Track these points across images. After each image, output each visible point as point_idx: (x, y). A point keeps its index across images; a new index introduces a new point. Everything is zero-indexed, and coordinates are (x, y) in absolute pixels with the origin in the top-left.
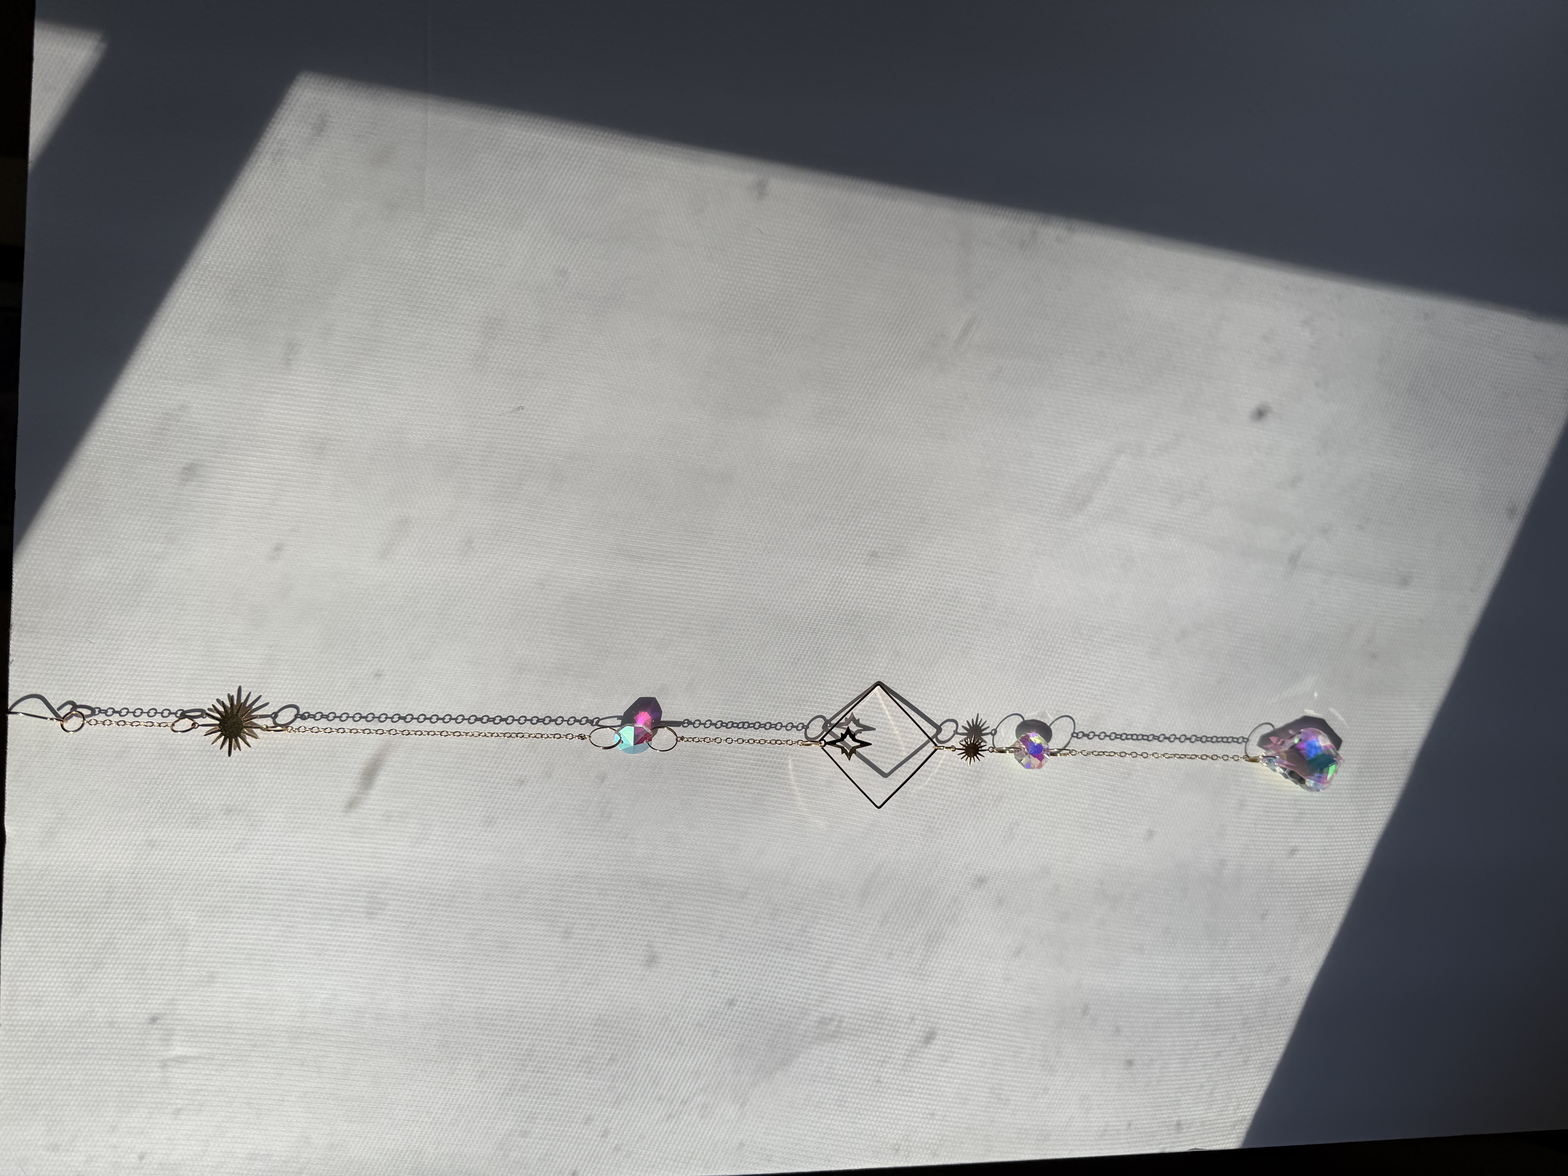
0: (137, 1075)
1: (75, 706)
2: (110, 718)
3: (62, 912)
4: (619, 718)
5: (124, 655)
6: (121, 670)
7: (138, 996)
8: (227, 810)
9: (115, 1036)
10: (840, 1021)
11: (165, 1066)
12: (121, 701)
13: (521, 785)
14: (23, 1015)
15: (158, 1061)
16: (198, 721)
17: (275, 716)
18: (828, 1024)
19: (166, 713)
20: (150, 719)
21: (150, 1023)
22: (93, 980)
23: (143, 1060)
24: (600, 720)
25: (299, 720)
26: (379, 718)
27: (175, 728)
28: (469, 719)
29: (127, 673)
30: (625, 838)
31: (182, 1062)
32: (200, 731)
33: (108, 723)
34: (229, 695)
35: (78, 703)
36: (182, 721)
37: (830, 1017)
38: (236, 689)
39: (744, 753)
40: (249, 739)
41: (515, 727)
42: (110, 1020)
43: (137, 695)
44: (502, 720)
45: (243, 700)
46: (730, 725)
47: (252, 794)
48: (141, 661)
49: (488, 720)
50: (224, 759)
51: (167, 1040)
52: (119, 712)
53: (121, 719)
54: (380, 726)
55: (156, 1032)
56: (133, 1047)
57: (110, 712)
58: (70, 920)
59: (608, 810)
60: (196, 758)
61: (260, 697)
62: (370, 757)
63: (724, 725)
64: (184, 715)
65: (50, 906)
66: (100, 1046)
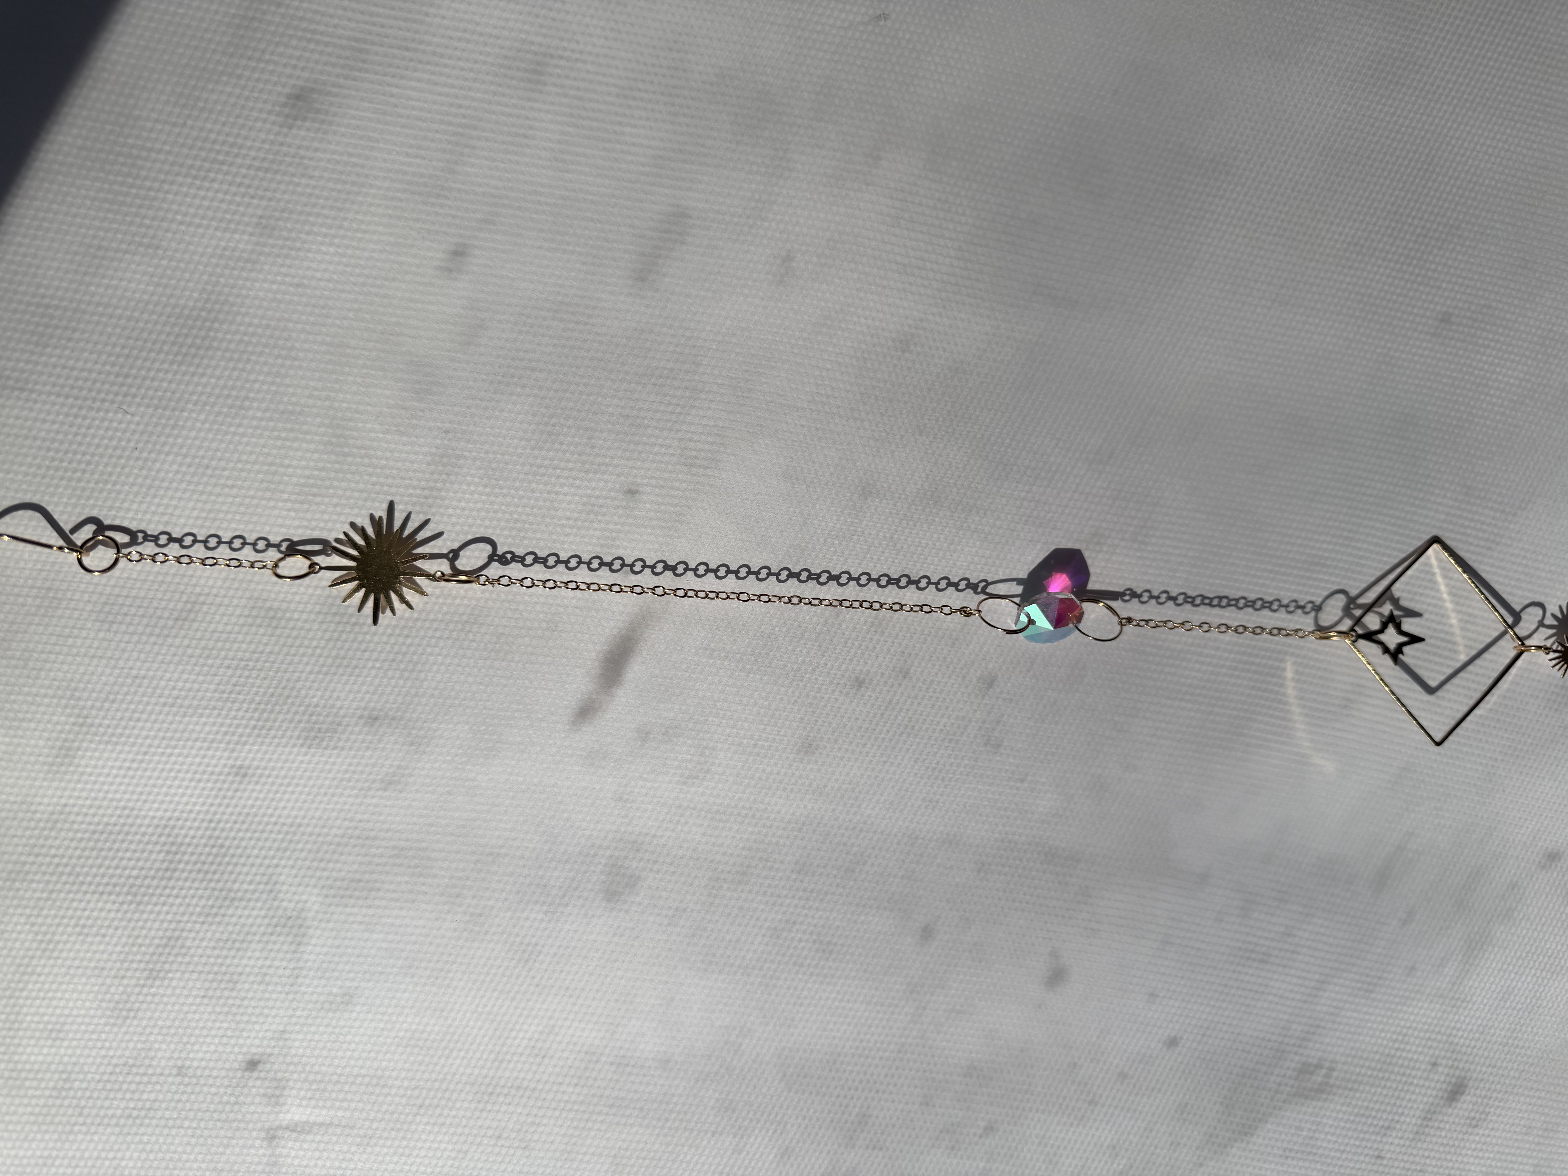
0: (228, 1151)
1: (101, 527)
2: (165, 550)
3: (90, 884)
4: (1019, 581)
5: (187, 438)
6: (181, 465)
7: (225, 1025)
8: (370, 717)
9: (189, 1089)
10: (1331, 1069)
11: (273, 1137)
12: (182, 521)
13: (860, 686)
14: (32, 1054)
15: (260, 1130)
16: (320, 560)
17: (453, 556)
18: (1312, 1073)
19: (261, 545)
20: (235, 555)
21: (246, 1070)
22: (149, 998)
23: (238, 1129)
24: (988, 584)
25: (495, 564)
26: (632, 565)
27: (279, 571)
28: (778, 574)
29: (192, 470)
30: (1022, 781)
31: (302, 1132)
32: (321, 579)
33: (160, 558)
34: (372, 517)
35: (107, 522)
36: (291, 560)
37: (1315, 1062)
38: (385, 506)
39: (1217, 649)
40: (408, 594)
41: (851, 591)
42: (179, 1063)
43: (210, 511)
44: (831, 577)
45: (397, 524)
46: (1198, 601)
47: (413, 691)
48: (217, 450)
49: (809, 578)
50: (365, 629)
51: (275, 1099)
52: (179, 541)
53: (184, 552)
54: (634, 580)
55: (258, 1083)
56: (220, 1107)
57: (163, 539)
58: (105, 897)
59: (996, 734)
60: (316, 626)
61: (427, 522)
62: (615, 631)
63: (1190, 600)
64: (292, 549)
65: (70, 874)
66: (164, 1105)
